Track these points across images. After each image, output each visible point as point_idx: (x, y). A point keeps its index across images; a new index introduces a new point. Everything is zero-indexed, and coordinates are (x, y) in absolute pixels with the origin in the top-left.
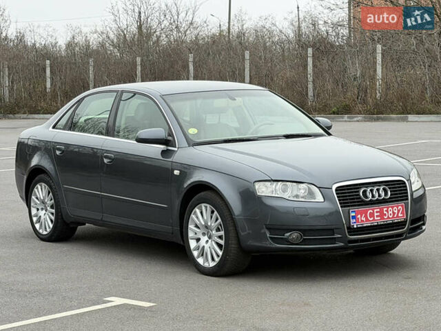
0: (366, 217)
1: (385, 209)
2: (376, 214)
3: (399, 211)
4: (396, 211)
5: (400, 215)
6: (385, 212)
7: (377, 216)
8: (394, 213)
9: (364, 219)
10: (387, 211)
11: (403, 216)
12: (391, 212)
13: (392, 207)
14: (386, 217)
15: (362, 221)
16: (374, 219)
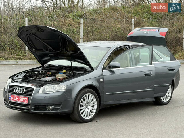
0: (13, 98)
1: (20, 97)
2: (17, 98)
3: (25, 100)
4: (24, 99)
5: (25, 101)
6: (20, 99)
7: (17, 99)
8: (23, 100)
9: (13, 99)
10: (21, 98)
11: (27, 102)
12: (22, 99)
13: (23, 97)
14: (20, 101)
15: (12, 100)
16: (16, 100)
